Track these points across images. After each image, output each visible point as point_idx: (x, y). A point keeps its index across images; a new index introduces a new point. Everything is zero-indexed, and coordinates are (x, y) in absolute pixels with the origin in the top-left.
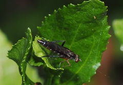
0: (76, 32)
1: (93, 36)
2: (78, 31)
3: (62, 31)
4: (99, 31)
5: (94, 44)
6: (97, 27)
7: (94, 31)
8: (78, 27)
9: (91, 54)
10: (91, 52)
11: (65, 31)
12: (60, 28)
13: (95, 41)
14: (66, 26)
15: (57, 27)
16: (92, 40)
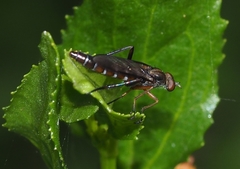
0: (147, 31)
1: (188, 33)
2: (150, 27)
3: (114, 38)
4: (198, 16)
5: (194, 50)
6: (193, 8)
7: (189, 18)
8: (149, 17)
9: (192, 79)
10: (190, 74)
11: (120, 36)
12: (109, 32)
13: (193, 44)
14: (120, 22)
15: (100, 32)
16: (188, 44)
